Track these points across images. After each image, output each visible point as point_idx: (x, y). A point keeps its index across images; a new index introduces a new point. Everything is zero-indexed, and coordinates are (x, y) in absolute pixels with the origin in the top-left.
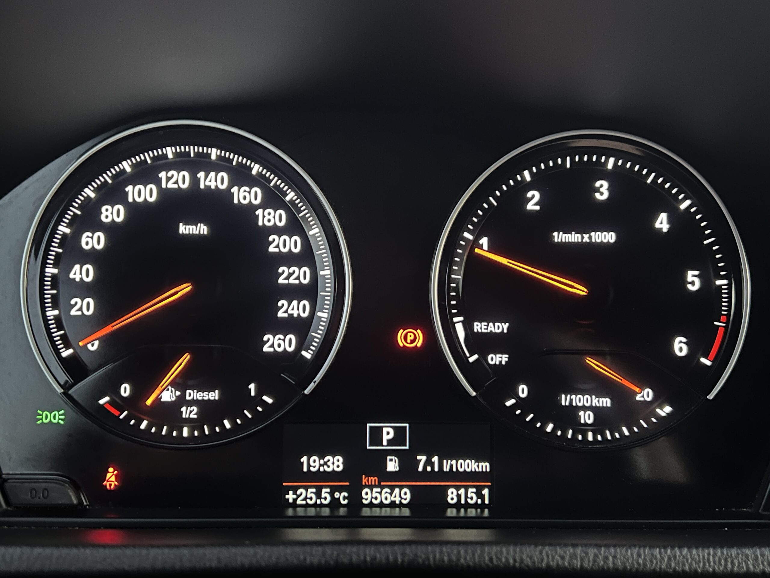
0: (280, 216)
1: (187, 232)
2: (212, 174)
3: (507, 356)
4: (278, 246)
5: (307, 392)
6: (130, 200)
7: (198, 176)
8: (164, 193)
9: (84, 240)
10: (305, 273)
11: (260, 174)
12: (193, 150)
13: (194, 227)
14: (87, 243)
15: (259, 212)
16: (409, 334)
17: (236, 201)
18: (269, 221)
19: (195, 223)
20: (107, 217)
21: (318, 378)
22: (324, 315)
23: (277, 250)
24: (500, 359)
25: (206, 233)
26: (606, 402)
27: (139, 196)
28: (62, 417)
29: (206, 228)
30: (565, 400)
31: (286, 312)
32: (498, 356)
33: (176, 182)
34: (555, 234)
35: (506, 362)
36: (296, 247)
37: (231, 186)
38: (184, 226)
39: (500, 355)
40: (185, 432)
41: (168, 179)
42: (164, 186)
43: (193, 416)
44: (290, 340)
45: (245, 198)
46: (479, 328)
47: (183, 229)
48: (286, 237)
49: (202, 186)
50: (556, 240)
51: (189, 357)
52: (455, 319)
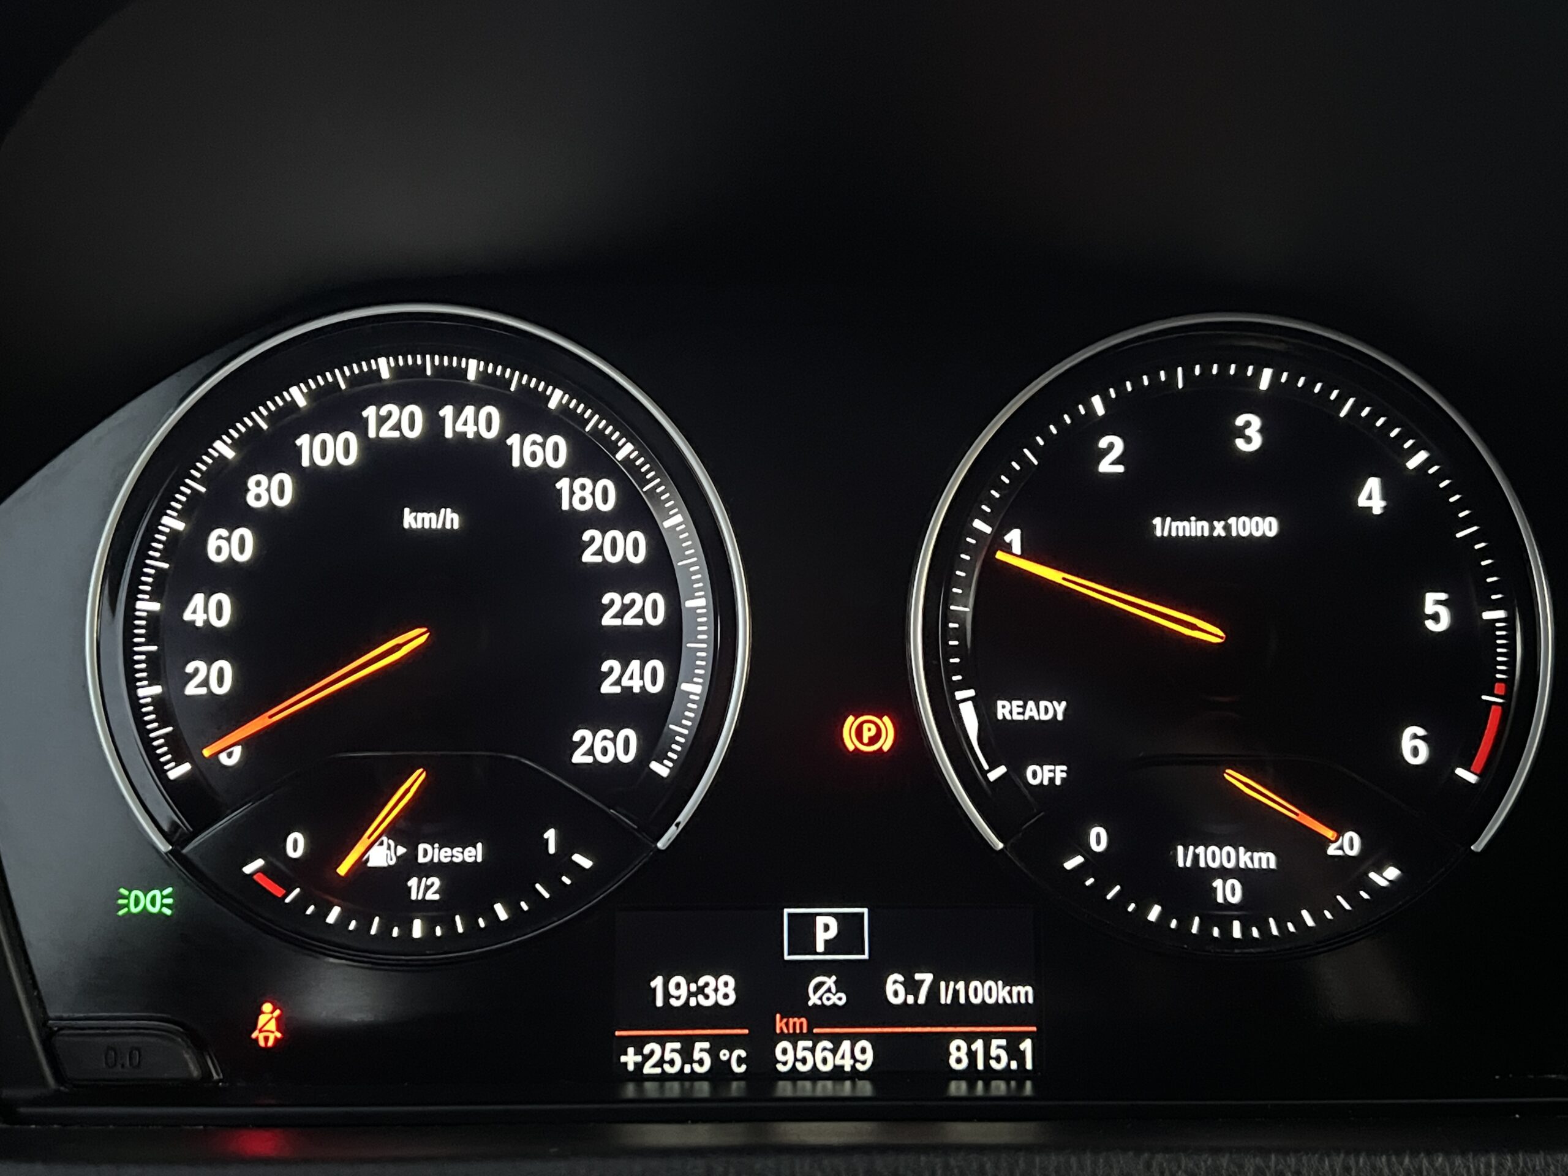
0: (605, 491)
1: (420, 526)
2: (469, 410)
3: (1065, 768)
4: (600, 552)
5: (661, 844)
6: (305, 463)
7: (442, 413)
8: (370, 447)
9: (213, 542)
10: (655, 604)
11: (563, 409)
12: (430, 364)
13: (433, 515)
14: (219, 551)
15: (563, 484)
16: (866, 726)
17: (516, 463)
18: (583, 501)
19: (435, 508)
20: (258, 497)
21: (684, 817)
22: (694, 689)
23: (598, 559)
24: (1052, 775)
25: (456, 526)
26: (1267, 860)
27: (324, 455)
28: (170, 901)
29: (456, 517)
30: (1183, 857)
31: (618, 682)
32: (1046, 768)
33: (397, 427)
34: (1157, 521)
35: (1063, 779)
36: (636, 552)
37: (506, 433)
38: (414, 514)
39: (1052, 767)
40: (417, 929)
41: (382, 421)
42: (372, 434)
43: (432, 896)
44: (627, 740)
45: (534, 456)
46: (1006, 711)
47: (410, 520)
48: (616, 533)
49: (449, 434)
50: (1158, 533)
51: (423, 776)
52: (960, 695)
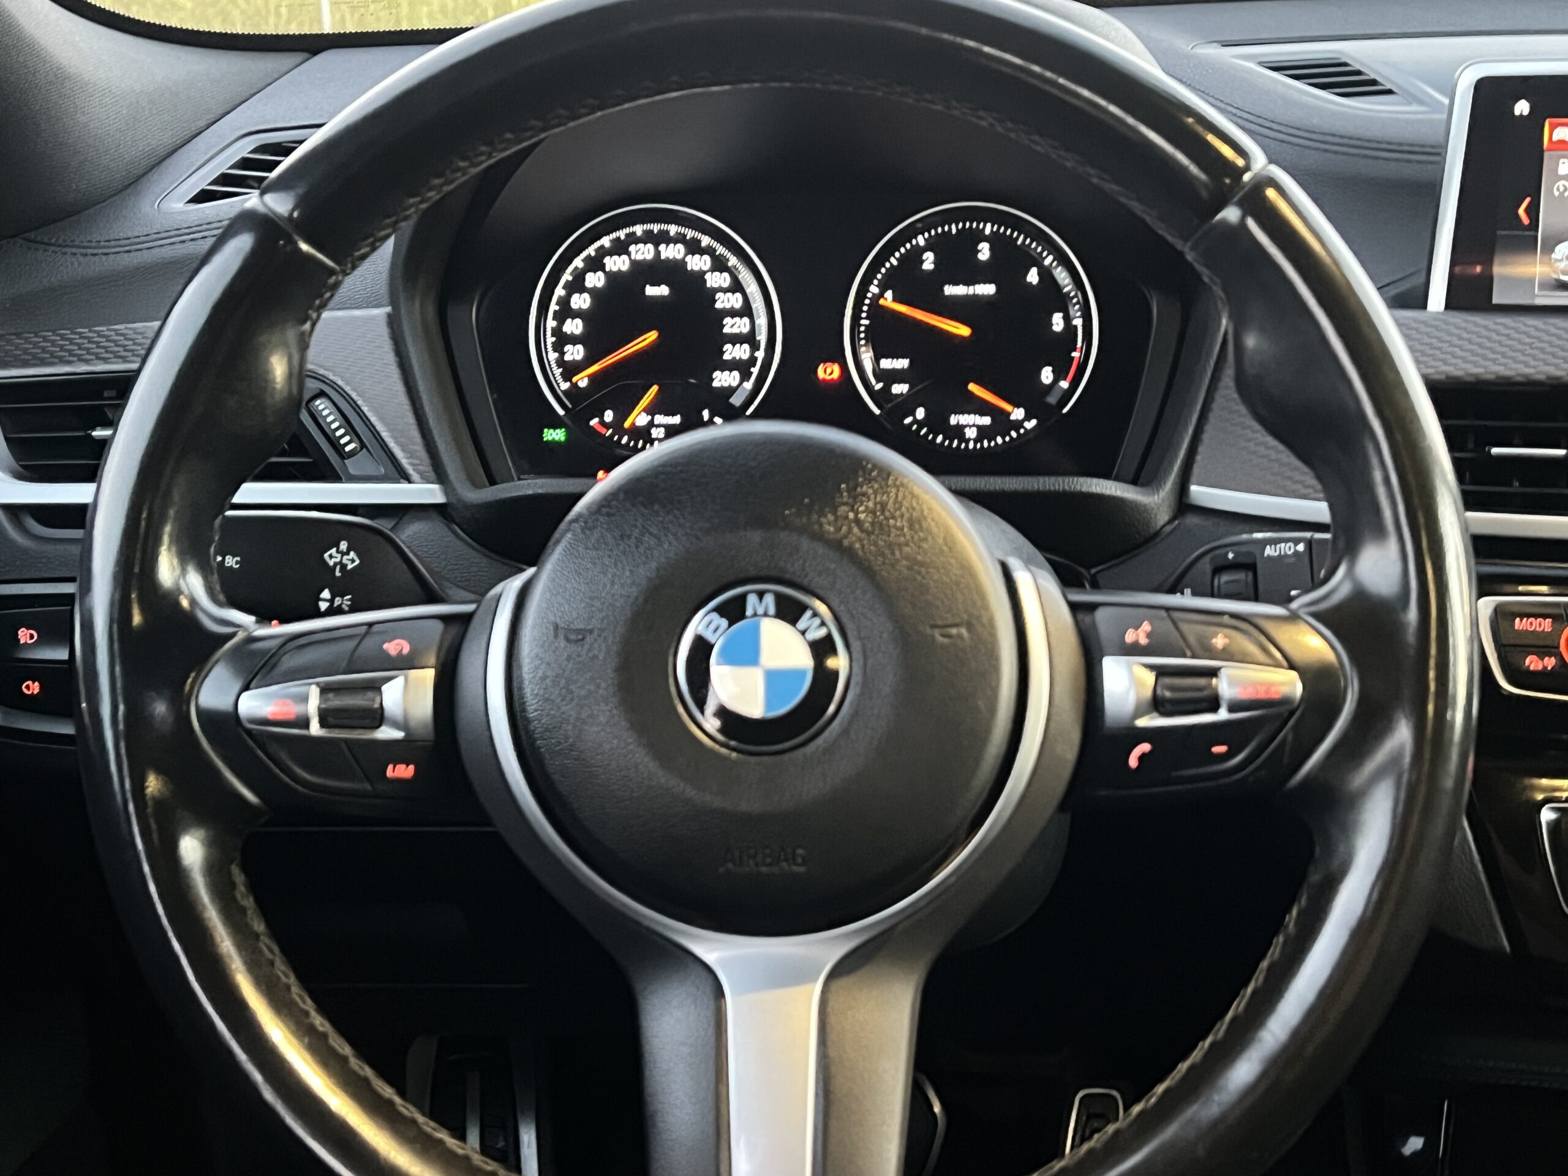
0: (725, 278)
1: (653, 293)
2: (671, 247)
3: (908, 386)
4: (723, 303)
5: (748, 413)
6: (607, 269)
7: (660, 248)
8: (634, 264)
9: (573, 300)
10: (745, 323)
11: (708, 245)
12: (656, 228)
13: (658, 289)
14: (576, 303)
15: (708, 276)
16: (827, 369)
17: (689, 267)
18: (716, 282)
19: (658, 286)
20: (591, 282)
21: (756, 403)
22: (760, 356)
24: (902, 389)
25: (667, 293)
26: (986, 421)
27: (615, 265)
28: (563, 435)
29: (667, 289)
30: (954, 420)
31: (731, 354)
33: (643, 254)
34: (946, 288)
35: (907, 391)
36: (737, 302)
37: (686, 255)
38: (650, 289)
39: (902, 386)
41: (637, 252)
42: (633, 257)
43: (661, 435)
44: (735, 376)
45: (696, 265)
46: (884, 364)
48: (730, 295)
49: (663, 257)
50: (947, 293)
51: (656, 388)
52: (864, 356)
